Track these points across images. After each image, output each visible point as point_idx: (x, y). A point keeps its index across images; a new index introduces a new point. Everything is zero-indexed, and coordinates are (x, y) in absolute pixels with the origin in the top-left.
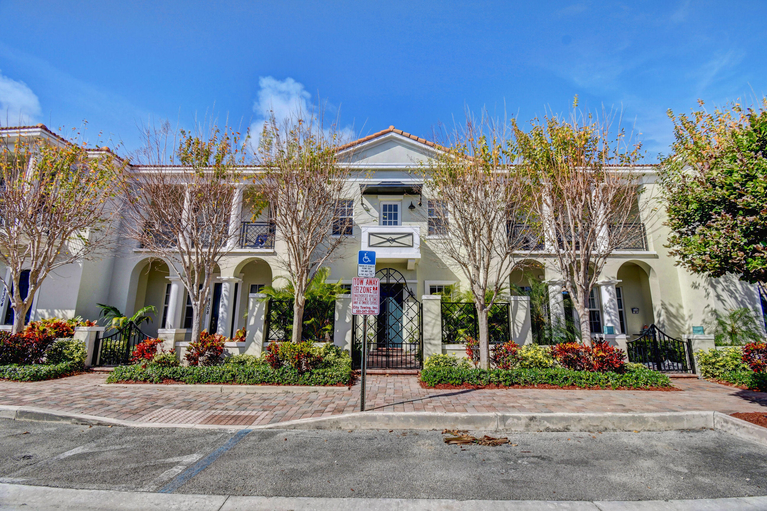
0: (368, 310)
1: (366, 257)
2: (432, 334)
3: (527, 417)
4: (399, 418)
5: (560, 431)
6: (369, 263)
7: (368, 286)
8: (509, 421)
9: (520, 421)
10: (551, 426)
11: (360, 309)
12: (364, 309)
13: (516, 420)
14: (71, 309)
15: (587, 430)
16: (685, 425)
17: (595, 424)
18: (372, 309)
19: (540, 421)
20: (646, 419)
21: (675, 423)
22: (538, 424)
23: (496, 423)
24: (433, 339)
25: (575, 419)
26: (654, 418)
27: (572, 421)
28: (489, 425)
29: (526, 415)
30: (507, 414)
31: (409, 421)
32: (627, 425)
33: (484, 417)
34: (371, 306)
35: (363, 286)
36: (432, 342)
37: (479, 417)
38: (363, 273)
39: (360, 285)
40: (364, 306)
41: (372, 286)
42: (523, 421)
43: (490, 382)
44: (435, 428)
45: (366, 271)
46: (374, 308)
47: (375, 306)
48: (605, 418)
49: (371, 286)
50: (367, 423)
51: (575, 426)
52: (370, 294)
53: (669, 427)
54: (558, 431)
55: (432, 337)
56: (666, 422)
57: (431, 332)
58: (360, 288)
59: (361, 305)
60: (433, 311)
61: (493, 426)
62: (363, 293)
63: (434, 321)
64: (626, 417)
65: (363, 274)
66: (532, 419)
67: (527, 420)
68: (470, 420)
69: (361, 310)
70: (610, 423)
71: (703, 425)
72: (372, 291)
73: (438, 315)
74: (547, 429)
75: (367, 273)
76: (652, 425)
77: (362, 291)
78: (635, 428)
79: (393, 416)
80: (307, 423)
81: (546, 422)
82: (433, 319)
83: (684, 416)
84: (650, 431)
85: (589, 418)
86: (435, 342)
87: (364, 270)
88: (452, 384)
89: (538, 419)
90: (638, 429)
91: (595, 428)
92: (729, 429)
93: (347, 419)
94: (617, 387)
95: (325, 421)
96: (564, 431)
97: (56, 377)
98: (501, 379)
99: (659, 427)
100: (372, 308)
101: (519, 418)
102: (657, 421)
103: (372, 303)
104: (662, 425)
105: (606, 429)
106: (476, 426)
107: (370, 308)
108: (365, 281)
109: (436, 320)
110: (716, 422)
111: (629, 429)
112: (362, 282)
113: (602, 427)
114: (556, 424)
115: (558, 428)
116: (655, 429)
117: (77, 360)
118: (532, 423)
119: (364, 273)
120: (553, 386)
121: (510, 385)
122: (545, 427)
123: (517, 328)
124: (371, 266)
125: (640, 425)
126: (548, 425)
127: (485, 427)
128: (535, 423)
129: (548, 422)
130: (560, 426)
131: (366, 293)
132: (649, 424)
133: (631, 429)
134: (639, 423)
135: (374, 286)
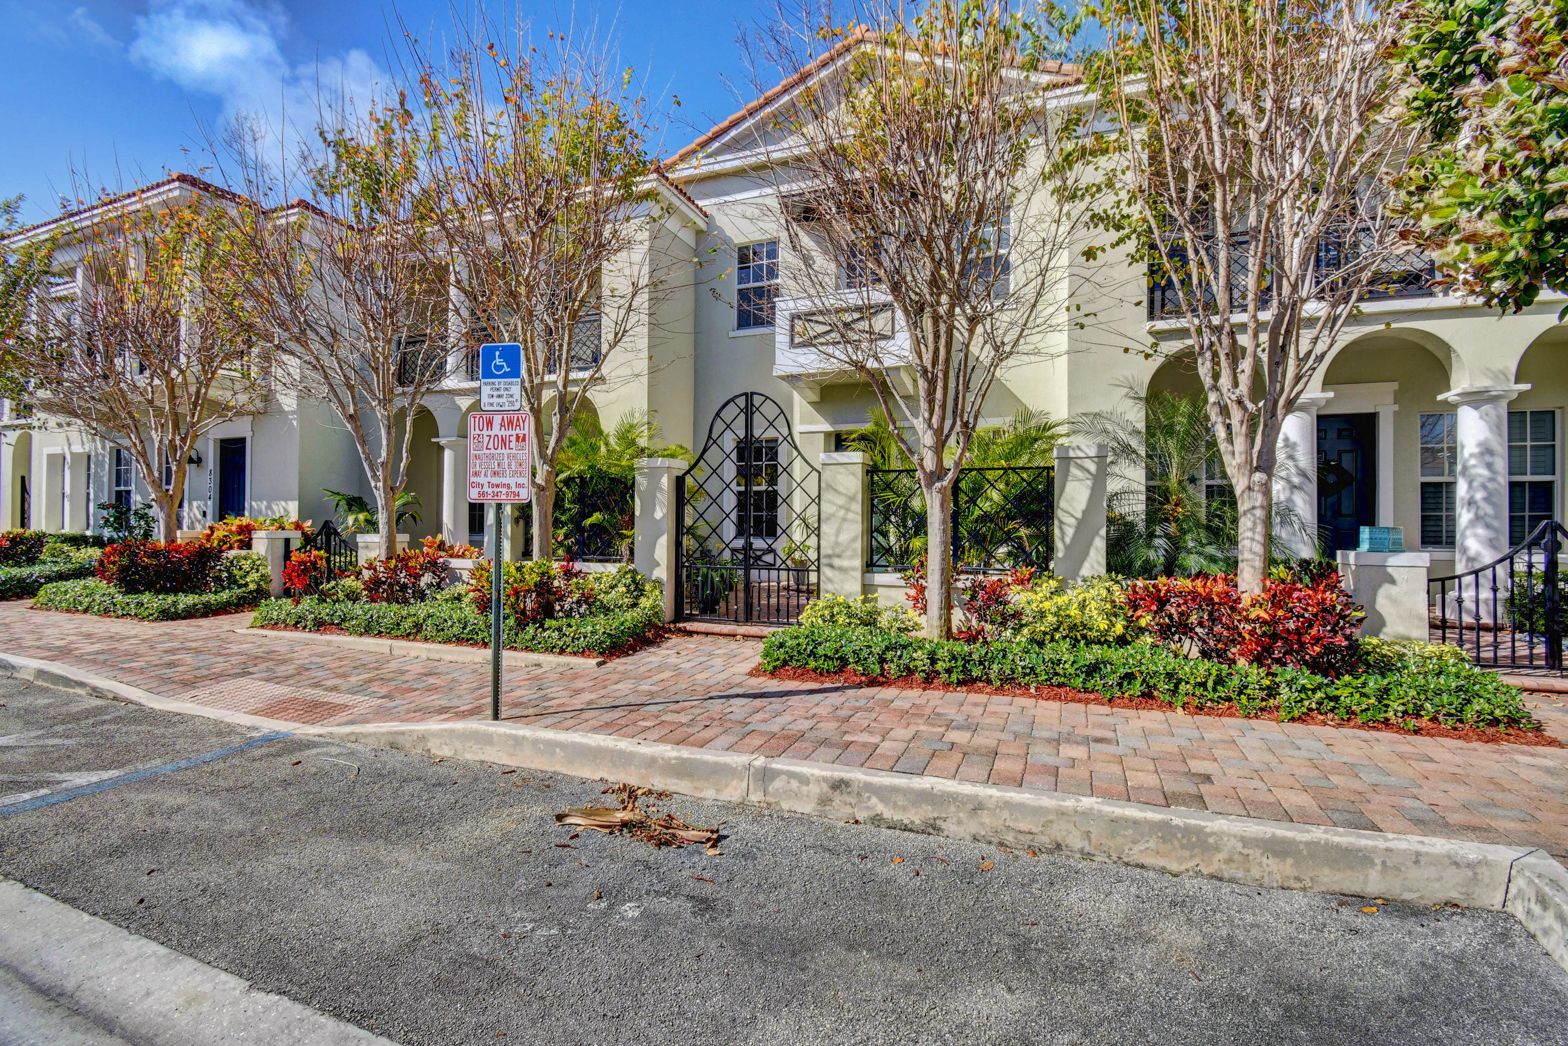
0: (504, 490)
1: (498, 361)
2: (837, 544)
3: (825, 779)
4: (535, 742)
5: (911, 830)
6: (505, 375)
7: (504, 433)
8: (778, 784)
9: (805, 788)
10: (888, 813)
11: (486, 489)
12: (496, 490)
13: (795, 784)
14: (292, 500)
15: (995, 840)
16: (1374, 883)
17: (1023, 826)
18: (514, 489)
19: (859, 794)
20: (1211, 840)
21: (1326, 871)
22: (853, 801)
23: (744, 785)
24: (839, 556)
25: (964, 803)
26: (1245, 841)
27: (953, 809)
28: (727, 786)
29: (824, 773)
30: (777, 765)
31: (553, 754)
32: (1136, 848)
33: (717, 764)
34: (512, 481)
35: (493, 433)
36: (837, 562)
37: (706, 763)
38: (491, 400)
39: (485, 432)
40: (496, 480)
41: (514, 433)
42: (815, 789)
43: (910, 671)
44: (605, 776)
45: (499, 396)
46: (518, 485)
47: (521, 480)
48: (1062, 813)
49: (510, 432)
50: (475, 747)
51: (959, 822)
52: (506, 452)
53: (1298, 879)
54: (906, 829)
55: (838, 551)
56: (1290, 861)
57: (833, 539)
58: (486, 439)
59: (489, 479)
60: (841, 489)
61: (736, 789)
62: (493, 451)
63: (842, 513)
64: (1136, 822)
65: (492, 405)
66: (839, 785)
67: (825, 787)
68: (683, 769)
69: (490, 491)
70: (1076, 833)
71: (1454, 895)
72: (513, 445)
73: (852, 499)
74: (877, 820)
75: (500, 400)
76: (1229, 860)
77: (491, 445)
78: (1161, 862)
79: (524, 737)
80: (375, 734)
81: (874, 800)
82: (841, 507)
83: (1374, 849)
84: (1220, 879)
85: (1008, 805)
86: (845, 563)
87: (496, 393)
88: (815, 670)
89: (856, 790)
90: (1174, 867)
91: (1021, 837)
92: (1546, 932)
93: (438, 734)
94: (1296, 714)
95: (403, 733)
96: (923, 832)
97: (205, 615)
98: (940, 666)
99: (1256, 873)
100: (513, 485)
101: (804, 780)
102: (1255, 853)
103: (515, 473)
104: (1277, 869)
105: (1059, 847)
106: (696, 783)
107: (508, 486)
108: (497, 420)
109: (848, 510)
110: (1513, 890)
111: (1141, 861)
112: (490, 423)
113: (1045, 839)
114: (904, 809)
115: (906, 821)
116: (1240, 874)
117: (252, 587)
118: (838, 798)
119: (495, 400)
120: (1086, 695)
121: (960, 683)
122: (872, 814)
123: (1061, 529)
124: (511, 384)
125: (1186, 853)
126: (880, 808)
127: (718, 791)
128: (847, 798)
129: (881, 800)
130: (915, 816)
131: (499, 451)
132: (1221, 856)
133: (1147, 861)
134: (1183, 847)
135: (518, 431)
